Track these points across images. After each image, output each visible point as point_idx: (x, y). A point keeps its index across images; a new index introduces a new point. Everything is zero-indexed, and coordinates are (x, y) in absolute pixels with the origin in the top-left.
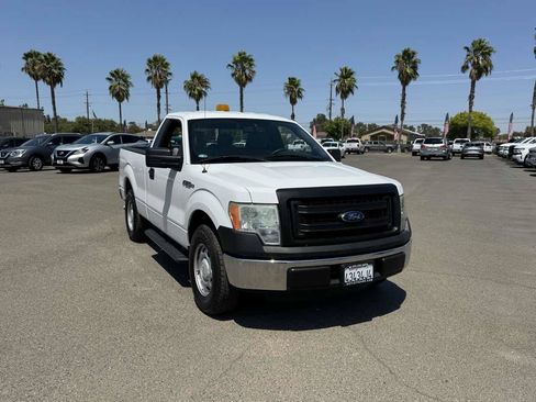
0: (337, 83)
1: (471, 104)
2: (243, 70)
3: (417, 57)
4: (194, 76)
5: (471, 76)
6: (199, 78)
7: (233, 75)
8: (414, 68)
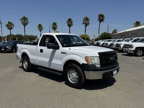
0: (52, 26)
1: (85, 32)
2: (25, 21)
3: (72, 20)
4: (9, 23)
5: (85, 26)
6: (11, 23)
7: (22, 22)
8: (72, 23)
